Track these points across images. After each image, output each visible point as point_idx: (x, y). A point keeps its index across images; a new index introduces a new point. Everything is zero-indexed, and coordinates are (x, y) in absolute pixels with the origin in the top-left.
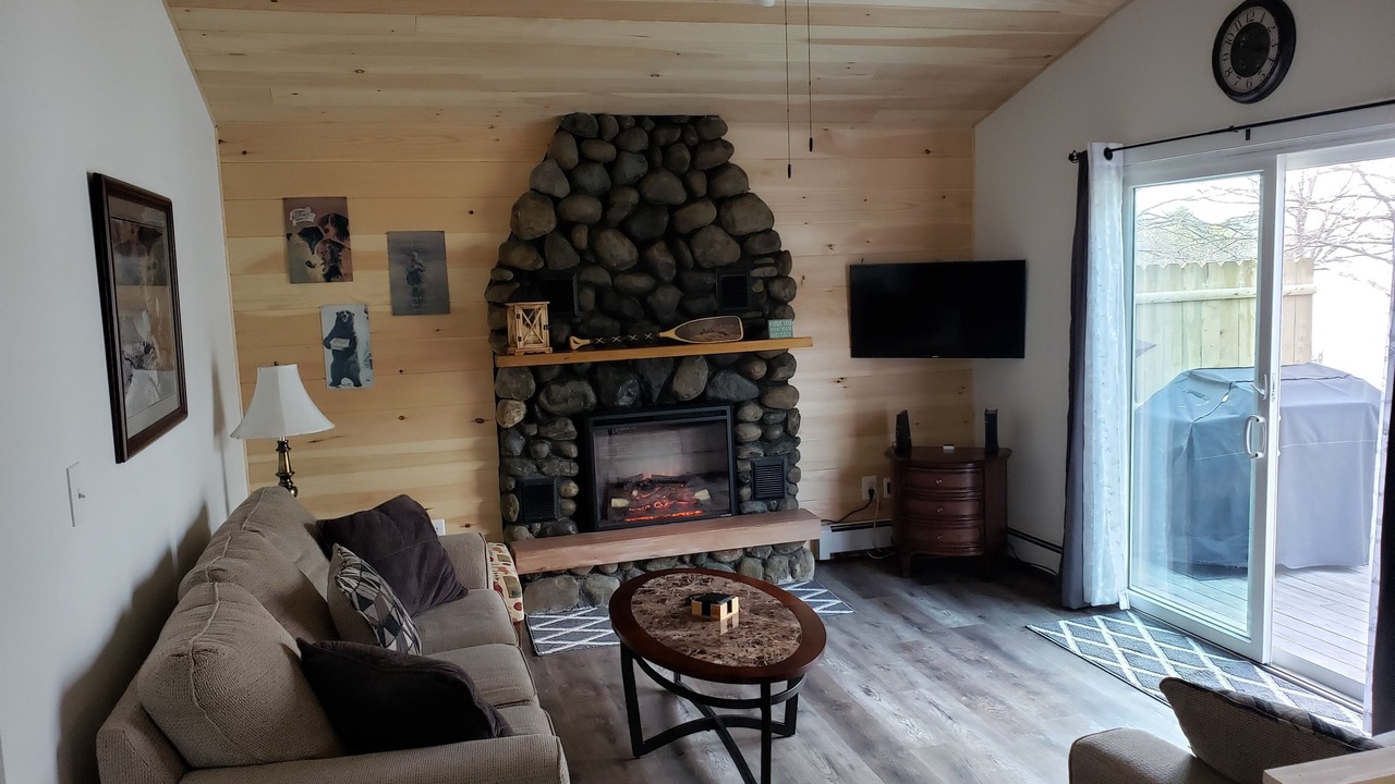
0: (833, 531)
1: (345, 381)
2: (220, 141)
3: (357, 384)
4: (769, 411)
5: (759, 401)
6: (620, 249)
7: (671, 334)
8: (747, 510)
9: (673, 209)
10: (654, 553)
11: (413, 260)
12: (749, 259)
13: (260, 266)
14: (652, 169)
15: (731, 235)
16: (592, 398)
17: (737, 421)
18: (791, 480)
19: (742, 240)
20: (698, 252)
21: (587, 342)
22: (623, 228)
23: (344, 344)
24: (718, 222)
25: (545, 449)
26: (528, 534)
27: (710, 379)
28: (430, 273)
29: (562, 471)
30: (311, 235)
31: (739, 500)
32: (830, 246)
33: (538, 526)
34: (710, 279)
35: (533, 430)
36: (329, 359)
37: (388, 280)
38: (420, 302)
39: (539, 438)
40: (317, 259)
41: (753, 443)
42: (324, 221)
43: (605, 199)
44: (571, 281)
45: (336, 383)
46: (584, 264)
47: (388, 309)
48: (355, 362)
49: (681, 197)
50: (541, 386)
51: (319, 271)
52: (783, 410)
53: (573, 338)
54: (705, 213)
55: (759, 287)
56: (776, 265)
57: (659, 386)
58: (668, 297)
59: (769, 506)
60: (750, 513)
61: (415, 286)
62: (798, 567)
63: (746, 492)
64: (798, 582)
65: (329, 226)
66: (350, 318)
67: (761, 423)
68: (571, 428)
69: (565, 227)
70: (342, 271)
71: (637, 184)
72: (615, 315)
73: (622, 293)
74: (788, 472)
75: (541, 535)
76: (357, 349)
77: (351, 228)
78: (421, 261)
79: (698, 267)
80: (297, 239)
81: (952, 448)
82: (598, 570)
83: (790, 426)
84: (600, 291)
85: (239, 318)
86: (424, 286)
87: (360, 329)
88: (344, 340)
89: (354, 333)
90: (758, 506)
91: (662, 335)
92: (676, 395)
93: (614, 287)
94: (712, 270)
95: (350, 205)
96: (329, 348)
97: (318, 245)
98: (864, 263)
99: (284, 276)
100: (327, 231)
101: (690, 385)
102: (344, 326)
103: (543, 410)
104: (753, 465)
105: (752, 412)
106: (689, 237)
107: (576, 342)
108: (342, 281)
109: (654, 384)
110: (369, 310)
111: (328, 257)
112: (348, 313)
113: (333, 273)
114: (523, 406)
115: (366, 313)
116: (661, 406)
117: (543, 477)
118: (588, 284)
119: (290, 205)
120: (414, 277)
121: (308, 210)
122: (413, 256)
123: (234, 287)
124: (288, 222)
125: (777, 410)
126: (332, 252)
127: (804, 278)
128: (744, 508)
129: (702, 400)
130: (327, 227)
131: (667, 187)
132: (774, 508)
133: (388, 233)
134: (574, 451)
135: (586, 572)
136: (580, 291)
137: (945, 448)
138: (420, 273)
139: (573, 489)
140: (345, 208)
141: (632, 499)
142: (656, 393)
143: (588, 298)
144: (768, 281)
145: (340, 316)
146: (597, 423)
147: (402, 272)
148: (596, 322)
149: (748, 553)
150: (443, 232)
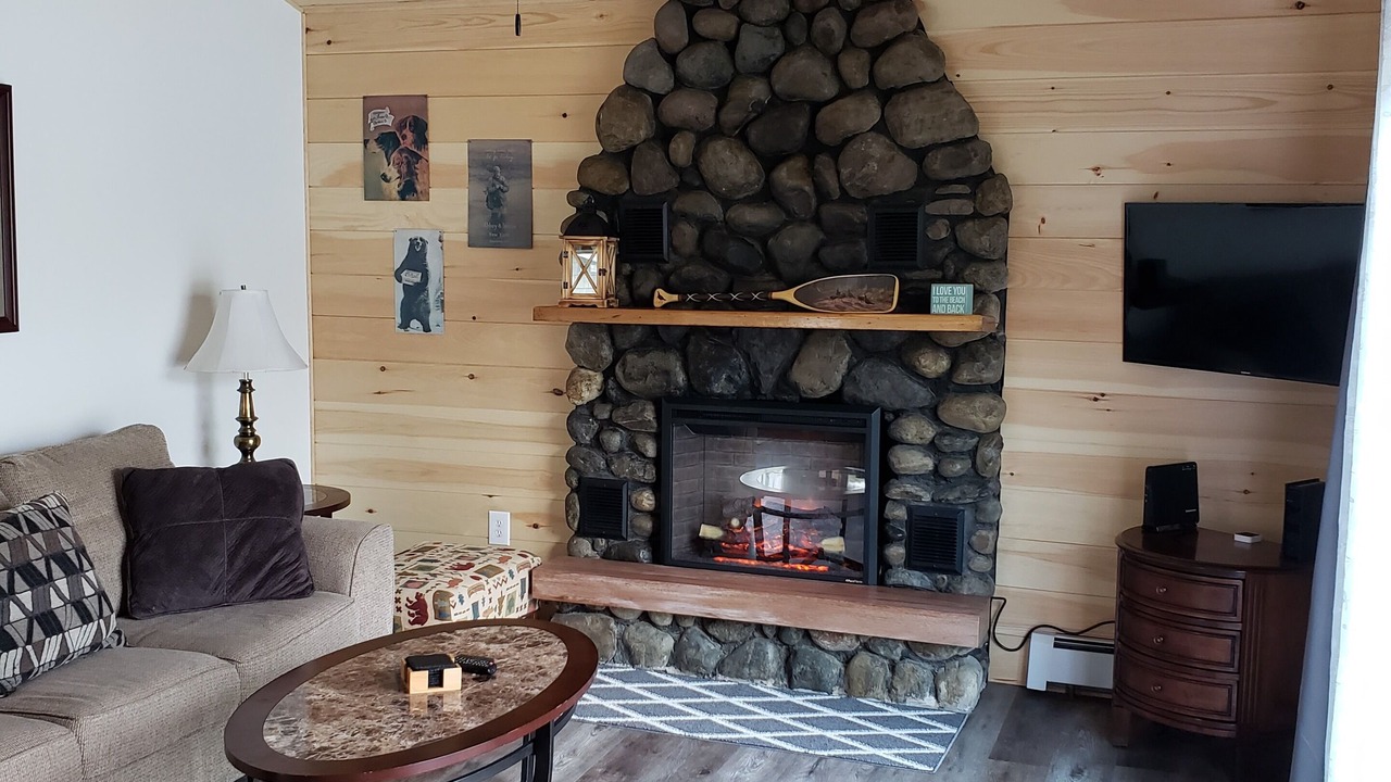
0: (1056, 646)
1: (415, 323)
2: (307, 29)
3: (427, 329)
4: (947, 430)
5: (933, 413)
6: (731, 165)
7: (788, 295)
8: (892, 581)
9: (817, 106)
10: (710, 610)
11: (495, 178)
12: (928, 186)
13: (337, 180)
14: (790, 47)
15: (901, 148)
16: (681, 378)
17: (889, 442)
18: (976, 548)
19: (919, 155)
20: (845, 172)
21: (675, 298)
22: (742, 137)
23: (413, 277)
24: (881, 128)
25: (615, 440)
26: (590, 552)
27: (851, 368)
28: (512, 195)
29: (633, 472)
30: (388, 141)
31: (885, 565)
32: (1096, 169)
33: (602, 542)
34: (858, 215)
35: (603, 413)
36: (400, 295)
37: (467, 202)
38: (499, 231)
39: (611, 424)
40: (392, 172)
41: (917, 478)
42: (401, 125)
43: (722, 93)
44: (661, 210)
45: (405, 325)
46: (684, 187)
47: (465, 238)
48: (425, 301)
49: (829, 89)
50: (619, 355)
51: (394, 187)
52: (974, 434)
53: (661, 291)
54: (862, 114)
55: (941, 231)
56: (972, 196)
57: (771, 371)
58: (798, 241)
59: (935, 582)
60: (894, 586)
61: (496, 210)
62: (942, 685)
63: (896, 552)
64: (941, 709)
65: (407, 132)
66: (424, 246)
67: (932, 448)
68: (650, 415)
69: (664, 134)
70: (418, 188)
71: (766, 71)
72: (717, 261)
73: (733, 231)
74: (972, 534)
75: (606, 556)
76: (429, 286)
77: (432, 134)
78: (502, 178)
79: (845, 197)
80: (373, 146)
81: (1247, 540)
82: (646, 617)
83: (978, 461)
84: (705, 225)
85: (314, 237)
86: (505, 211)
87: (433, 261)
88: (415, 274)
89: (426, 266)
90: (916, 579)
91: (775, 295)
92: (795, 388)
93: (725, 221)
94: (867, 201)
95: (432, 104)
96: (400, 281)
97: (395, 154)
98: (1160, 199)
99: (360, 191)
100: (404, 137)
101: (819, 376)
102: (416, 257)
103: (619, 386)
104: (910, 510)
105: (915, 429)
106: (836, 152)
107: (660, 297)
108: (418, 200)
109: (763, 367)
110: (445, 237)
111: (404, 169)
112: (421, 239)
113: (409, 191)
114: (599, 378)
115: (441, 241)
116: (776, 403)
117: (612, 478)
118: (685, 216)
119: (370, 103)
120: (494, 199)
121: (387, 111)
122: (495, 171)
123: (311, 201)
124: (366, 125)
125: (961, 432)
126: (408, 163)
127: (1043, 221)
128: (889, 577)
129: (836, 399)
130: (404, 132)
131: (807, 73)
132: (943, 586)
133: (469, 141)
134: (650, 449)
135: (631, 617)
136: (672, 224)
137: (1238, 538)
138: (502, 195)
139: (647, 500)
140: (425, 109)
141: (728, 529)
142: (768, 382)
143: (687, 234)
144: (956, 221)
145: (413, 242)
146: (681, 414)
147: (481, 192)
148: (694, 271)
149: (868, 645)
150: (530, 141)
